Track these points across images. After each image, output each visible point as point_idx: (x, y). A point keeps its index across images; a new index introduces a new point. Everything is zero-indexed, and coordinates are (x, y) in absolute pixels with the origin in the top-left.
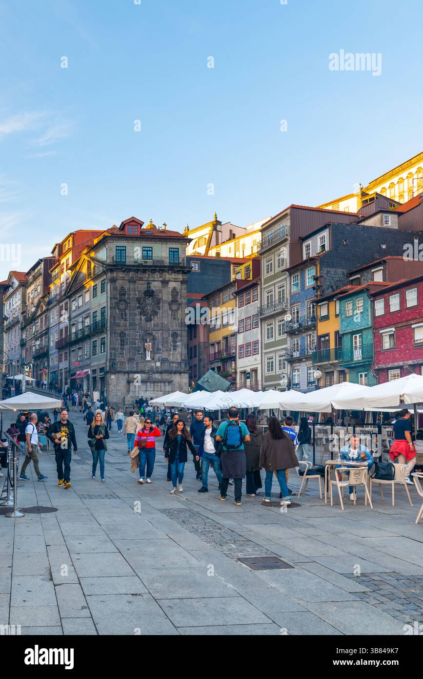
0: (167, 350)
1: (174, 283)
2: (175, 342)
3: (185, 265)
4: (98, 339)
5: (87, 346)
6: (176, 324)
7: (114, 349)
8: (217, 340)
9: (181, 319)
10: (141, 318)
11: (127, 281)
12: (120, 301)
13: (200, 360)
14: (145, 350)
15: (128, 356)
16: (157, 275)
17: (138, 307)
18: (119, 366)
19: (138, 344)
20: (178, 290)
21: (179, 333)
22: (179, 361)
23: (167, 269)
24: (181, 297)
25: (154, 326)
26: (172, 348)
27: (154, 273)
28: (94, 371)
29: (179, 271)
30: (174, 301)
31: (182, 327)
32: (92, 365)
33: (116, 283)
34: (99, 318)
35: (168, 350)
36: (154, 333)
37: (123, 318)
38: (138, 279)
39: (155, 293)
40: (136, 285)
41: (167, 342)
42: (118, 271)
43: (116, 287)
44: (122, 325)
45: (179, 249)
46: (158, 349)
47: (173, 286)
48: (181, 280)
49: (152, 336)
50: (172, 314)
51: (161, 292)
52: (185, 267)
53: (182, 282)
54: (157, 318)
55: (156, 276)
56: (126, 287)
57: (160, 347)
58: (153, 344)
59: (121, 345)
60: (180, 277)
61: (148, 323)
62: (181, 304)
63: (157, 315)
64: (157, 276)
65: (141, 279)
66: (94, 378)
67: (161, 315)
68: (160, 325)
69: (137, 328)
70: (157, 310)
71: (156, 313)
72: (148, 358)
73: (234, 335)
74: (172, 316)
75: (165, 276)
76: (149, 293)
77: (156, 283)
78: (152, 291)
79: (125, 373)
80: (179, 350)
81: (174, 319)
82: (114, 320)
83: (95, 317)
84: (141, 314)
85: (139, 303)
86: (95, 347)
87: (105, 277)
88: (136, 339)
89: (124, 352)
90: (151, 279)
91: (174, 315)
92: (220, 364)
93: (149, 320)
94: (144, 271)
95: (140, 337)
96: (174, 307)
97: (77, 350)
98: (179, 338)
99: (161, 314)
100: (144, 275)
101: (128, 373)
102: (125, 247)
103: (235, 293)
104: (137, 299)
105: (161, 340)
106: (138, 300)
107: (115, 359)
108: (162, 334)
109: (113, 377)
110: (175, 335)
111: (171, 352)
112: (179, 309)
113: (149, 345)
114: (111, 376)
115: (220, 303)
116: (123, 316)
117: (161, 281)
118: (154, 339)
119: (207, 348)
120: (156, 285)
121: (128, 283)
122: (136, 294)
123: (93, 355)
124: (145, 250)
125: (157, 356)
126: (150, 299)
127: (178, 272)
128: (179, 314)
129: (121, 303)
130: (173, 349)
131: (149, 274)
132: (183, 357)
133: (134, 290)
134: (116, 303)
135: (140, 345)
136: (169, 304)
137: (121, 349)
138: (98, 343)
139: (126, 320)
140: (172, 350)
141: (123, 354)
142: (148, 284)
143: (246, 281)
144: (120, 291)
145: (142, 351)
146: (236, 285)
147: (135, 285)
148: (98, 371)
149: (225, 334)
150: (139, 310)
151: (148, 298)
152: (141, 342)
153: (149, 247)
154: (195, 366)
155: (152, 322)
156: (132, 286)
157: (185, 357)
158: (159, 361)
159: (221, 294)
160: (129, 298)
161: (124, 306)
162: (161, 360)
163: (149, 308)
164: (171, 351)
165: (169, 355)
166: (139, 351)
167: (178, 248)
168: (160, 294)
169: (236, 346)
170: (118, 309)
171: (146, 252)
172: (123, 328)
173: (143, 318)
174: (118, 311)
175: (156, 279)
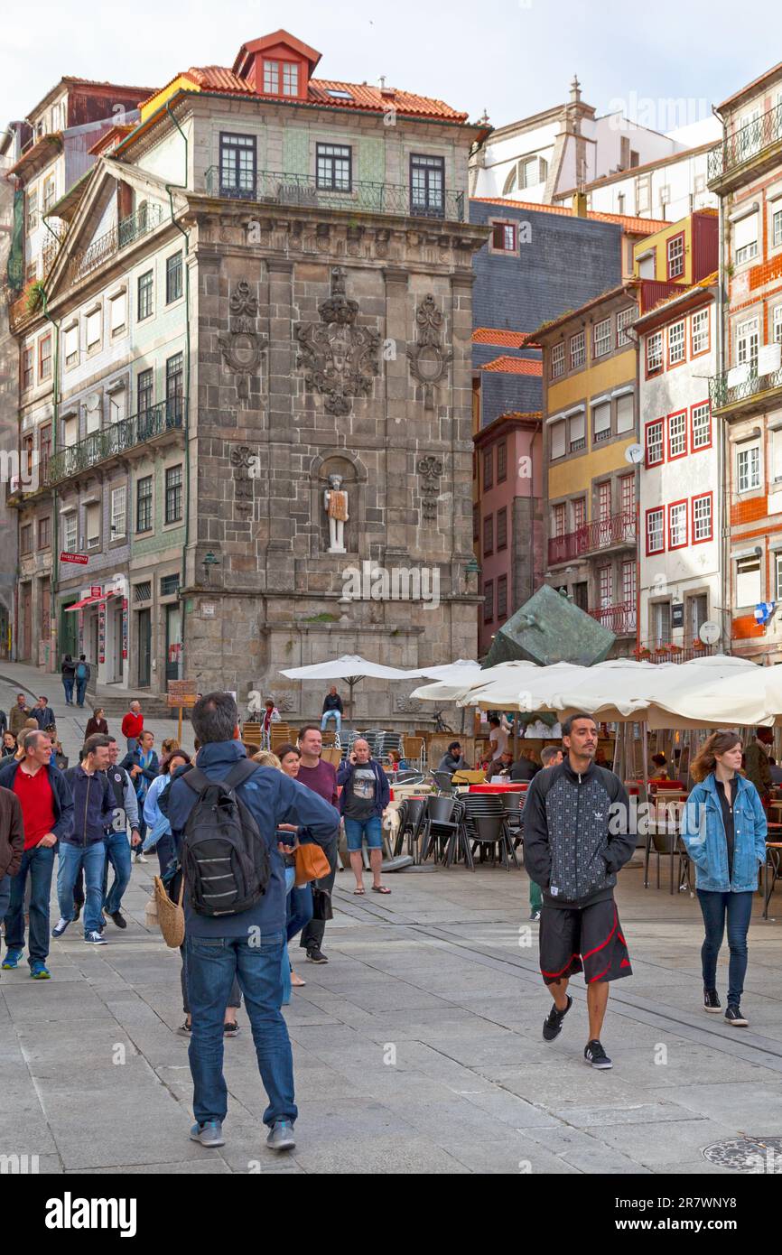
0: (404, 521)
1: (428, 280)
2: (430, 491)
3: (467, 221)
4: (155, 470)
5: (119, 498)
6: (435, 429)
7: (215, 508)
8: (576, 491)
9: (452, 411)
10: (310, 400)
11: (262, 264)
12: (234, 333)
13: (517, 560)
14: (325, 515)
15: (266, 536)
16: (368, 249)
17: (302, 362)
18: (230, 570)
19: (301, 494)
20: (443, 306)
21: (445, 459)
22: (446, 560)
23: (404, 228)
24: (452, 331)
25: (358, 430)
26: (420, 511)
27: (358, 240)
28: (142, 589)
29: (446, 238)
30: (427, 346)
31: (453, 437)
32: (134, 565)
33: (219, 266)
34: (159, 395)
35: (408, 522)
36: (358, 457)
37: (243, 396)
38: (299, 257)
39: (360, 314)
40: (293, 281)
41: (403, 490)
42: (226, 223)
43: (221, 283)
44: (241, 421)
45: (447, 161)
46: (373, 514)
47: (423, 292)
48: (452, 270)
49: (349, 468)
50: (419, 388)
51: (382, 309)
52: (466, 228)
53: (455, 280)
54: (369, 402)
55: (362, 253)
56: (257, 284)
57: (380, 506)
58: (355, 496)
59: (239, 495)
60: (450, 260)
61: (337, 421)
62: (451, 358)
63: (368, 392)
64: (366, 252)
65: (310, 260)
66: (143, 614)
67: (382, 394)
68: (379, 429)
69: (298, 437)
70: (366, 375)
71: (365, 387)
72: (337, 547)
73: (633, 473)
74: (419, 397)
75: (397, 252)
76: (339, 312)
77: (363, 275)
78: (351, 303)
79: (252, 596)
80: (444, 519)
81: (429, 408)
82: (215, 403)
83: (144, 391)
84: (309, 385)
85: (304, 347)
86: (143, 500)
87: (178, 243)
88: (296, 476)
89: (251, 520)
90: (347, 261)
91: (429, 394)
92: (584, 576)
93: (338, 408)
94: (323, 232)
95: (306, 468)
96: (429, 366)
97: (82, 509)
98: (445, 478)
99: (381, 387)
100: (324, 245)
101: (265, 597)
102: (254, 137)
103: (636, 327)
104: (297, 329)
105: (380, 483)
106: (301, 335)
107: (217, 546)
108: (385, 460)
109: (209, 609)
110: (430, 467)
111: (418, 527)
112: (443, 375)
113: (340, 499)
114: (203, 606)
115: (583, 361)
116: (246, 390)
117: (382, 269)
118: (356, 478)
119: (541, 518)
120: (362, 287)
121: (263, 272)
122: (292, 314)
123: (139, 531)
124: (325, 156)
125: (368, 539)
126: (345, 332)
127: (442, 242)
128: (444, 394)
129: (240, 340)
130: (426, 517)
131: (340, 245)
132: (459, 547)
133: (287, 296)
134: (219, 340)
135: (306, 497)
136: (410, 356)
137: (239, 508)
138: (157, 488)
139: (256, 404)
140: (420, 519)
141: (245, 527)
142: (335, 278)
143: (670, 287)
144: (234, 298)
145: (314, 520)
146: (639, 299)
147: (289, 279)
148: (157, 588)
149: (601, 472)
150: (305, 371)
151: (335, 330)
152: (311, 487)
153: (341, 146)
154: (503, 578)
155: (351, 417)
156: (278, 281)
157: (465, 546)
158: (374, 556)
159: (588, 331)
160: (266, 326)
161: (250, 352)
162: (384, 555)
163: (339, 366)
164: (416, 522)
165: (410, 537)
166: (303, 519)
167: (442, 159)
168: (379, 319)
169: (638, 514)
170: (228, 363)
171: (329, 163)
172: (246, 432)
173: (318, 400)
174: (226, 371)
175: (366, 263)
